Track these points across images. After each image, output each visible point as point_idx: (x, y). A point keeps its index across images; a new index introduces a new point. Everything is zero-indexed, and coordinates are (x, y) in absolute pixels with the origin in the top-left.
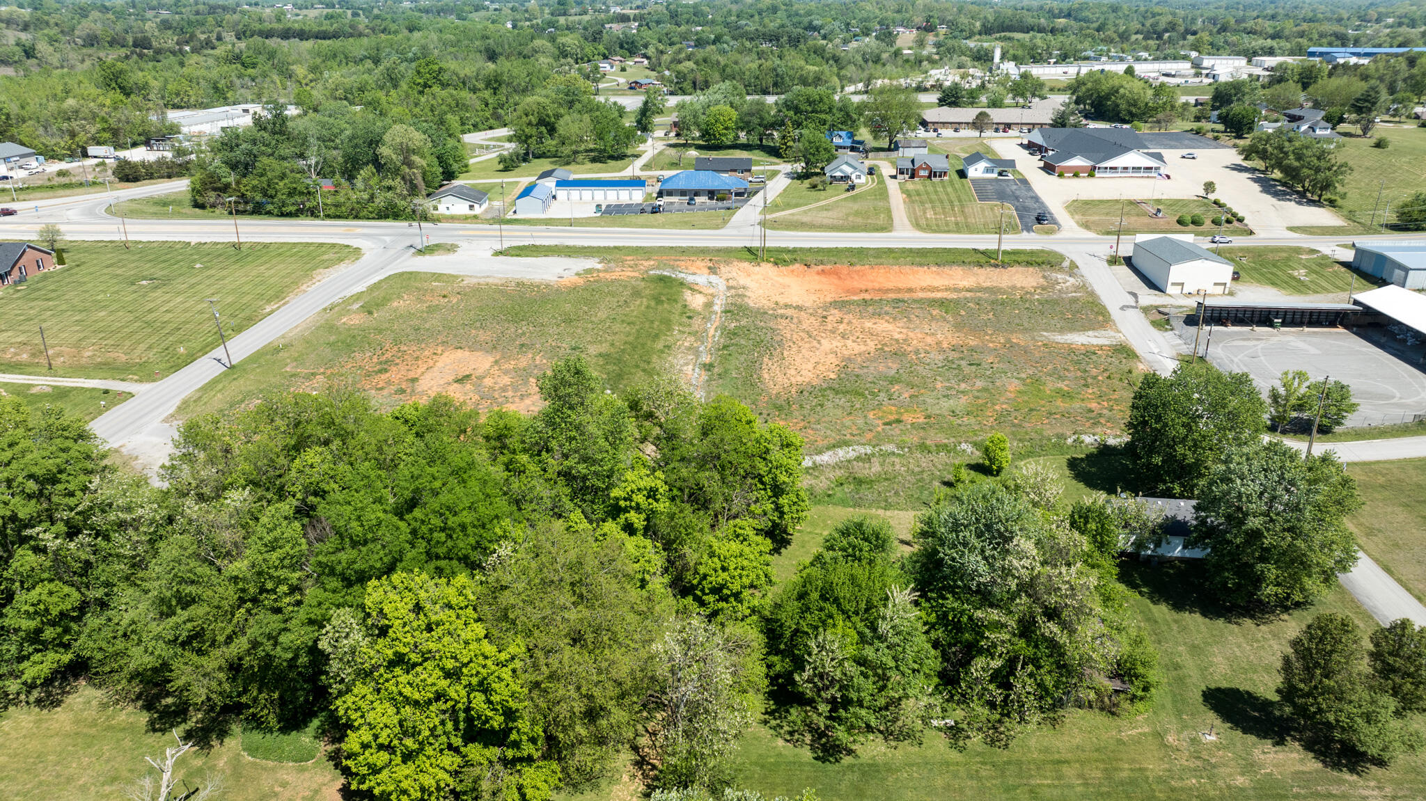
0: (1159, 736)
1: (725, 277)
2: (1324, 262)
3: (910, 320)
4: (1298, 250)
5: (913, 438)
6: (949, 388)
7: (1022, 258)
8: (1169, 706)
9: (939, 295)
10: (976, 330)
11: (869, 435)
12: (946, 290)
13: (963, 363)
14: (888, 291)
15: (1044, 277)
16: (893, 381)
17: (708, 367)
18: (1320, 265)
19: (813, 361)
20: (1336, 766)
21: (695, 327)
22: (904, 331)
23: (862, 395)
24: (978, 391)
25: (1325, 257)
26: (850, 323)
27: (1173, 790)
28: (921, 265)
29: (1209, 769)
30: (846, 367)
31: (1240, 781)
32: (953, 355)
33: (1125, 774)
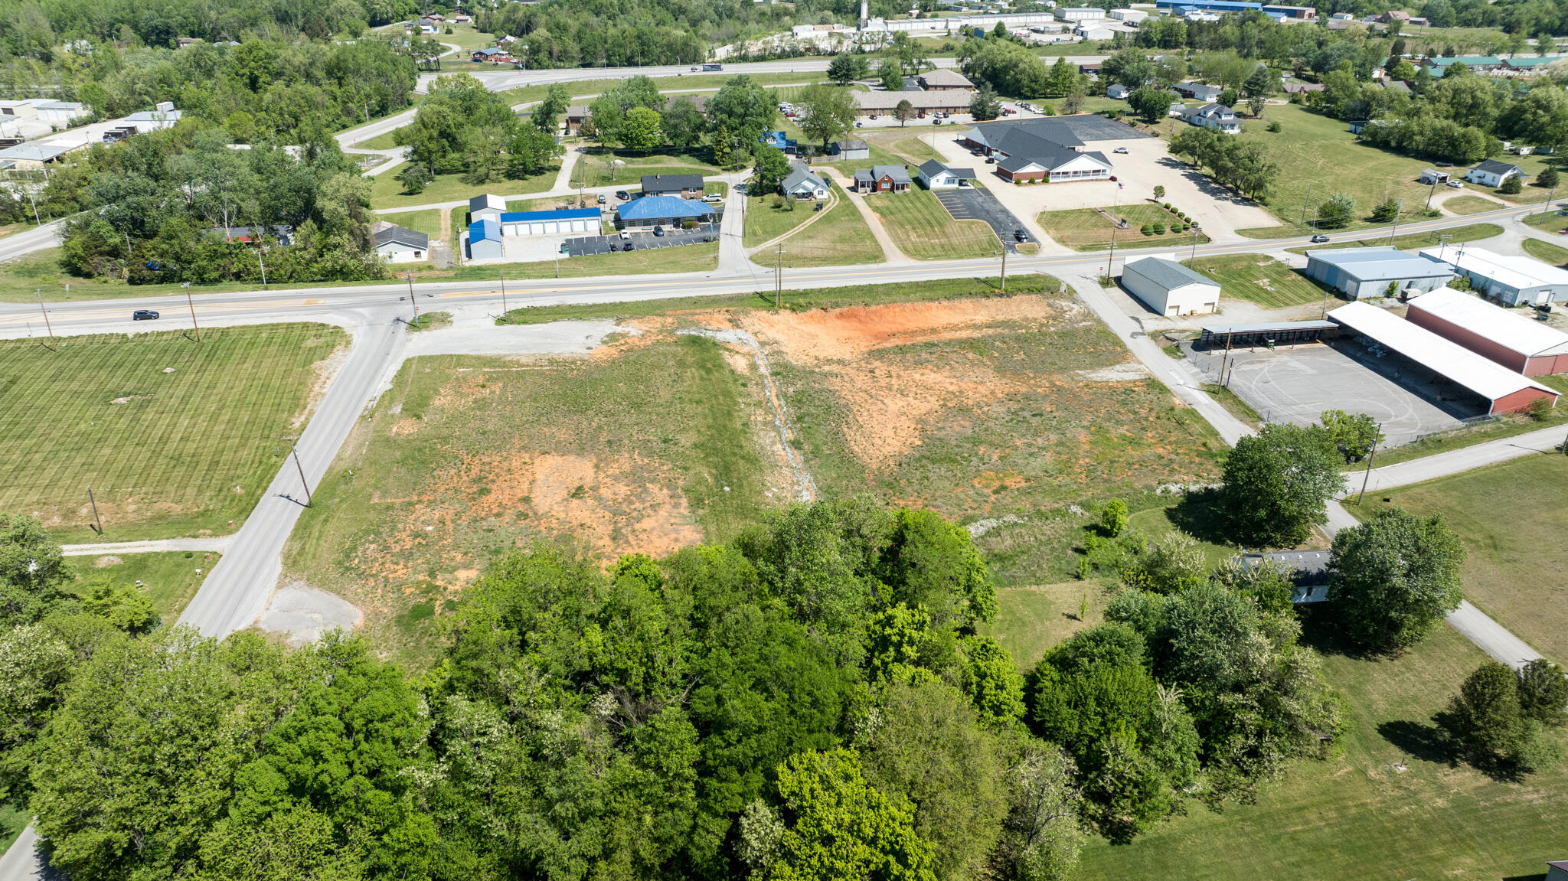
0: (1362, 772)
1: (750, 330)
2: (1280, 271)
3: (952, 368)
4: (1254, 258)
5: (1025, 505)
6: (1030, 445)
7: (1023, 285)
8: (1357, 745)
9: (964, 334)
10: (1017, 373)
11: (987, 507)
12: (968, 327)
13: (1026, 414)
14: (913, 333)
15: (1049, 305)
16: (976, 441)
17: (796, 444)
18: (1278, 273)
19: (891, 426)
20: (1501, 778)
21: (755, 398)
22: (954, 380)
23: (954, 461)
24: (1057, 445)
25: (1279, 264)
26: (899, 376)
27: (1396, 819)
28: (931, 300)
29: (1412, 796)
30: (923, 430)
31: (1440, 802)
32: (1013, 406)
33: (1353, 811)
